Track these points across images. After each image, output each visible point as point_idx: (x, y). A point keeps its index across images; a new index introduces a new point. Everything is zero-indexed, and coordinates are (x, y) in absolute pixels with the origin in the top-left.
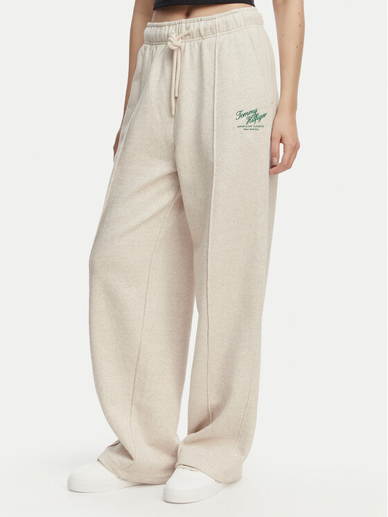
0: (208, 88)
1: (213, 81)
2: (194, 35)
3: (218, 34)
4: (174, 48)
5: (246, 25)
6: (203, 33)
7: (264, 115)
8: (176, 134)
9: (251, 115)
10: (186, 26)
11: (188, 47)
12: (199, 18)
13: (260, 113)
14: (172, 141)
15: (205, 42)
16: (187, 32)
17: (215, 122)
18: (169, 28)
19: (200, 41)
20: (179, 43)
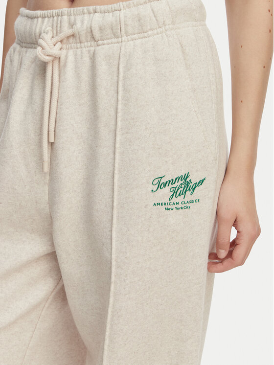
0: (105, 133)
1: (113, 122)
2: (83, 38)
3: (124, 38)
4: (46, 59)
5: (173, 23)
6: (97, 35)
7: (202, 182)
8: (52, 202)
9: (177, 184)
10: (69, 19)
11: (71, 58)
12: (91, 8)
13: (194, 179)
14: (47, 210)
15: (102, 51)
16: (69, 32)
17: (116, 193)
18: (43, 22)
19: (92, 49)
20: (55, 51)
